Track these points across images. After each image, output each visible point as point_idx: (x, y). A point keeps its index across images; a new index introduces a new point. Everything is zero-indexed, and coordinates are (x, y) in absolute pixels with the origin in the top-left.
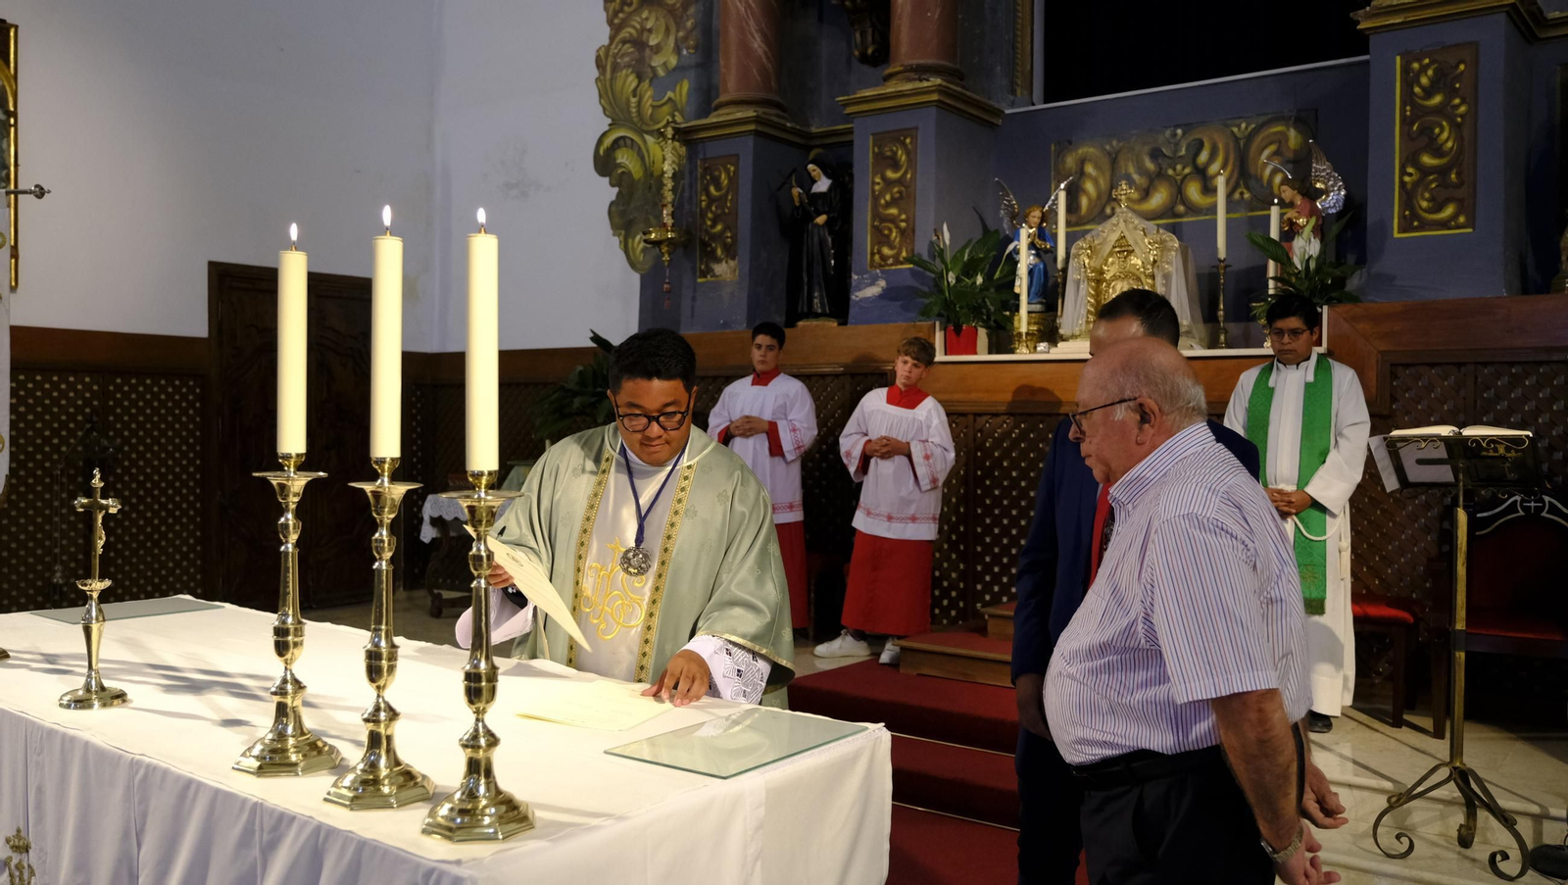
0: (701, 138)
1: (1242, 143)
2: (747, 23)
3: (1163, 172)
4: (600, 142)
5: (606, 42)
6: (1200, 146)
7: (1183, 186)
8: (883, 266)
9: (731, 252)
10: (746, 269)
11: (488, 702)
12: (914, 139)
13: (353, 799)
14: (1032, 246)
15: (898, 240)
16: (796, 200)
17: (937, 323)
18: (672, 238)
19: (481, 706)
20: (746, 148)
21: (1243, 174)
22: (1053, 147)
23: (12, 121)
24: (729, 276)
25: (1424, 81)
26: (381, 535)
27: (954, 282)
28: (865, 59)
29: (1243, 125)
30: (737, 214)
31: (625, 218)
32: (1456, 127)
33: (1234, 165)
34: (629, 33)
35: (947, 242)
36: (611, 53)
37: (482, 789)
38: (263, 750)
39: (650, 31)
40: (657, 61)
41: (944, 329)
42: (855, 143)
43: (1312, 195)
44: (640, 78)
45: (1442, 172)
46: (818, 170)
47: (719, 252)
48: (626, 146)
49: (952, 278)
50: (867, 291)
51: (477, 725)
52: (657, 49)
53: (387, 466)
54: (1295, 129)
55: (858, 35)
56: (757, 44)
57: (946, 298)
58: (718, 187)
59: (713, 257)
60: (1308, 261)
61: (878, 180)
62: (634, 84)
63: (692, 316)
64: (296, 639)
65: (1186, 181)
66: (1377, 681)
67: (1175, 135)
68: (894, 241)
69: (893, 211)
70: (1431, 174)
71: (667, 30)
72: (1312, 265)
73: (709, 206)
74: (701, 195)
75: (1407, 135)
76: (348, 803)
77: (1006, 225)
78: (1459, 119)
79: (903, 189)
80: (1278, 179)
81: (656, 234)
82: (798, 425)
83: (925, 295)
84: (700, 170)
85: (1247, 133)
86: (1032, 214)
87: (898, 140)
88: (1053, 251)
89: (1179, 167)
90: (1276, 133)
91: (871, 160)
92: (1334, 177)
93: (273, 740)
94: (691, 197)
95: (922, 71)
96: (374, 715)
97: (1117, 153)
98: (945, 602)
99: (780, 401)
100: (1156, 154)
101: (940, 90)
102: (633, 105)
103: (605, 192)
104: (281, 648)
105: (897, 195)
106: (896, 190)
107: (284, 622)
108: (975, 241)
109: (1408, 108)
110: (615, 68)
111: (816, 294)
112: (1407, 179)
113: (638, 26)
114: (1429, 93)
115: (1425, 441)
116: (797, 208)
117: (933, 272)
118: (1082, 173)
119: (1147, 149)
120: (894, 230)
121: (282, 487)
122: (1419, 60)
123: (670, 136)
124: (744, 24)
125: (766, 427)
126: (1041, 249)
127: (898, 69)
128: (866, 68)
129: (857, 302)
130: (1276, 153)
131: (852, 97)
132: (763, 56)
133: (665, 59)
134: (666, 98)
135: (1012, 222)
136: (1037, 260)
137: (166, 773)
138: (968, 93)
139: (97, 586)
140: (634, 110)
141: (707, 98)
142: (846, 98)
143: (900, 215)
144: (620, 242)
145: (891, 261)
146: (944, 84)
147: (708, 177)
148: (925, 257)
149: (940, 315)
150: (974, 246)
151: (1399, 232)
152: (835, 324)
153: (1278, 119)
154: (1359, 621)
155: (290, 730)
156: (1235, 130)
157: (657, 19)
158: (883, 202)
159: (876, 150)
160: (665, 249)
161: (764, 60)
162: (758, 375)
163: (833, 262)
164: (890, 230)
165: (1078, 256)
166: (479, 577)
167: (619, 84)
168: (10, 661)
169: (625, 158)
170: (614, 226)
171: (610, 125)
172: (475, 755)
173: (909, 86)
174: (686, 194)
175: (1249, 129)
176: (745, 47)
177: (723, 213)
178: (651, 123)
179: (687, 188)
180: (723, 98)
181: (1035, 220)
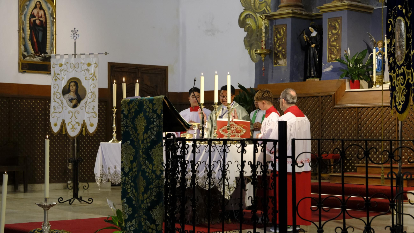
0: (274, 19)
4: (240, 15)
8: (332, 61)
9: (284, 56)
10: (289, 62)
12: (341, 20)
14: (380, 53)
15: (336, 52)
16: (305, 39)
17: (347, 79)
18: (265, 52)
20: (289, 22)
23: (55, 20)
24: (284, 64)
27: (352, 66)
30: (286, 43)
31: (249, 43)
35: (349, 54)
41: (349, 81)
42: (323, 21)
46: (312, 29)
47: (281, 56)
48: (250, 17)
49: (351, 65)
50: (327, 69)
53: (216, 103)
58: (280, 35)
59: (278, 58)
63: (272, 78)
68: (335, 53)
69: (335, 43)
73: (277, 41)
74: (275, 37)
79: (338, 36)
81: (259, 51)
83: (343, 70)
84: (274, 29)
86: (379, 43)
87: (336, 20)
91: (328, 27)
94: (271, 38)
98: (350, 167)
101: (349, 5)
102: (252, 3)
103: (243, 34)
105: (336, 38)
106: (335, 36)
108: (359, 53)
111: (312, 70)
116: (306, 42)
117: (346, 63)
120: (335, 50)
123: (264, 19)
129: (324, 73)
131: (322, 7)
134: (264, 1)
135: (374, 45)
140: (252, 4)
142: (320, 7)
143: (337, 44)
144: (248, 51)
145: (334, 59)
146: (350, 3)
147: (277, 31)
148: (344, 59)
149: (346, 76)
150: (359, 55)
152: (318, 80)
158: (332, 40)
159: (330, 23)
160: (263, 56)
163: (317, 59)
164: (334, 50)
169: (249, 21)
170: (246, 46)
171: (244, 10)
174: (270, 37)
177: (282, 43)
178: (259, 9)
179: (270, 35)
180: (282, 4)
181: (380, 45)
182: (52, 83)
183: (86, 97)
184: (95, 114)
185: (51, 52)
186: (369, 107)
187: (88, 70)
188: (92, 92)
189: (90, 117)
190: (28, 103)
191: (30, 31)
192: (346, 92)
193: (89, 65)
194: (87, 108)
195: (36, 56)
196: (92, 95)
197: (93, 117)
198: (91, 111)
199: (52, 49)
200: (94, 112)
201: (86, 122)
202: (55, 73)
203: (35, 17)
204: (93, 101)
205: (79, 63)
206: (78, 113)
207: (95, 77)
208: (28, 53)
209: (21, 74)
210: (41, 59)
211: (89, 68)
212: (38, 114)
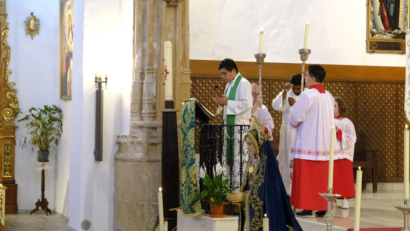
182: (407, 64)
185: (404, 28)
190: (377, 88)
191: (379, 3)
195: (386, 33)
199: (405, 24)
208: (377, 30)
209: (369, 54)
210: (393, 36)
212: (388, 100)
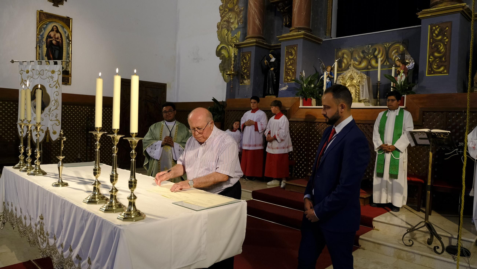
0: (242, 47)
1: (387, 49)
2: (255, 17)
3: (365, 57)
4: (218, 47)
5: (220, 21)
6: (376, 50)
7: (370, 61)
8: (288, 82)
9: (248, 77)
10: (252, 82)
11: (134, 188)
12: (297, 48)
13: (105, 210)
14: (328, 77)
15: (292, 75)
16: (266, 63)
17: (301, 97)
18: (233, 73)
19: (133, 189)
20: (253, 50)
21: (387, 57)
22: (335, 50)
23: (70, 42)
24: (248, 84)
25: (436, 32)
26: (114, 147)
28: (286, 26)
29: (388, 44)
30: (250, 67)
31: (223, 68)
32: (445, 45)
33: (385, 55)
34: (226, 19)
35: (304, 75)
36: (221, 24)
37: (132, 209)
38: (90, 198)
39: (231, 18)
40: (232, 26)
41: (303, 99)
42: (281, 48)
43: (405, 64)
44: (228, 31)
45: (440, 58)
46: (272, 56)
47: (246, 77)
48: (224, 49)
49: (305, 85)
50: (283, 88)
51: (131, 194)
52: (233, 23)
53: (116, 131)
54: (402, 45)
55: (285, 19)
56: (257, 22)
57: (303, 91)
58: (246, 60)
59: (243, 78)
60: (401, 82)
61: (287, 58)
62: (227, 32)
63: (238, 94)
64: (98, 172)
65: (371, 60)
66: (415, 199)
67: (369, 47)
69: (291, 67)
70: (437, 59)
71: (235, 18)
72: (402, 83)
74: (241, 62)
75: (431, 48)
76: (104, 211)
77: (321, 71)
78: (446, 43)
79: (294, 61)
80: (397, 59)
81: (229, 72)
82: (263, 123)
83: (298, 90)
84: (241, 55)
85: (388, 46)
86: (328, 68)
87: (293, 48)
88: (333, 78)
89: (370, 56)
90: (397, 46)
91: (285, 53)
92: (411, 59)
93: (92, 196)
94: (239, 63)
95: (299, 29)
96: (112, 190)
97: (353, 52)
98: (300, 172)
99: (258, 117)
100: (363, 52)
101: (304, 34)
102: (226, 38)
103: (219, 61)
104: (95, 174)
105: (292, 63)
106: (292, 61)
107: (96, 168)
108: (311, 76)
109: (431, 40)
110: (222, 28)
111: (270, 89)
112: (430, 60)
113: (228, 17)
114: (437, 36)
115: (420, 133)
116: (266, 66)
117: (300, 83)
118: (343, 57)
119: (361, 50)
120: (291, 72)
121: (96, 135)
122: (435, 26)
123: (233, 46)
124: (254, 16)
125: (254, 123)
126: (331, 78)
127: (293, 29)
128: (287, 28)
129: (280, 91)
130: (397, 52)
131: (281, 36)
132: (259, 25)
133: (235, 26)
134: (235, 36)
135: (323, 70)
136: (329, 81)
137: (68, 202)
138: (312, 35)
139: (61, 158)
140: (226, 39)
141: (245, 36)
142: (279, 36)
143: (292, 68)
144: (222, 74)
145: (290, 80)
146: (305, 33)
147: (243, 57)
148: (299, 80)
149: (301, 95)
150: (312, 77)
151: (427, 75)
152: (275, 97)
153: (398, 42)
154: (409, 182)
155: (97, 193)
156: (385, 45)
157: (233, 15)
158: (288, 64)
159: (287, 50)
160: (231, 76)
161: (259, 26)
162: (253, 110)
163: (275, 80)
164: (290, 72)
165: (339, 80)
166: (133, 158)
167: (223, 32)
168: (47, 175)
169: (224, 52)
170: (220, 70)
171: (220, 43)
172: (130, 201)
173: (295, 33)
174: (238, 62)
175: (389, 45)
176: (254, 23)
177: (247, 67)
178: (230, 43)
179: (238, 60)
180: (248, 36)
181: (329, 70)
182: (20, 87)
183: (50, 104)
184: (58, 122)
185: (67, 67)
186: (320, 123)
187: (52, 77)
188: (55, 100)
189: (53, 125)
191: (46, 49)
192: (300, 108)
193: (53, 72)
194: (50, 116)
196: (55, 103)
197: (56, 124)
198: (54, 118)
200: (57, 120)
201: (49, 129)
202: (22, 79)
203: (52, 38)
204: (56, 109)
205: (44, 70)
206: (42, 120)
207: (59, 84)
211: (53, 75)
